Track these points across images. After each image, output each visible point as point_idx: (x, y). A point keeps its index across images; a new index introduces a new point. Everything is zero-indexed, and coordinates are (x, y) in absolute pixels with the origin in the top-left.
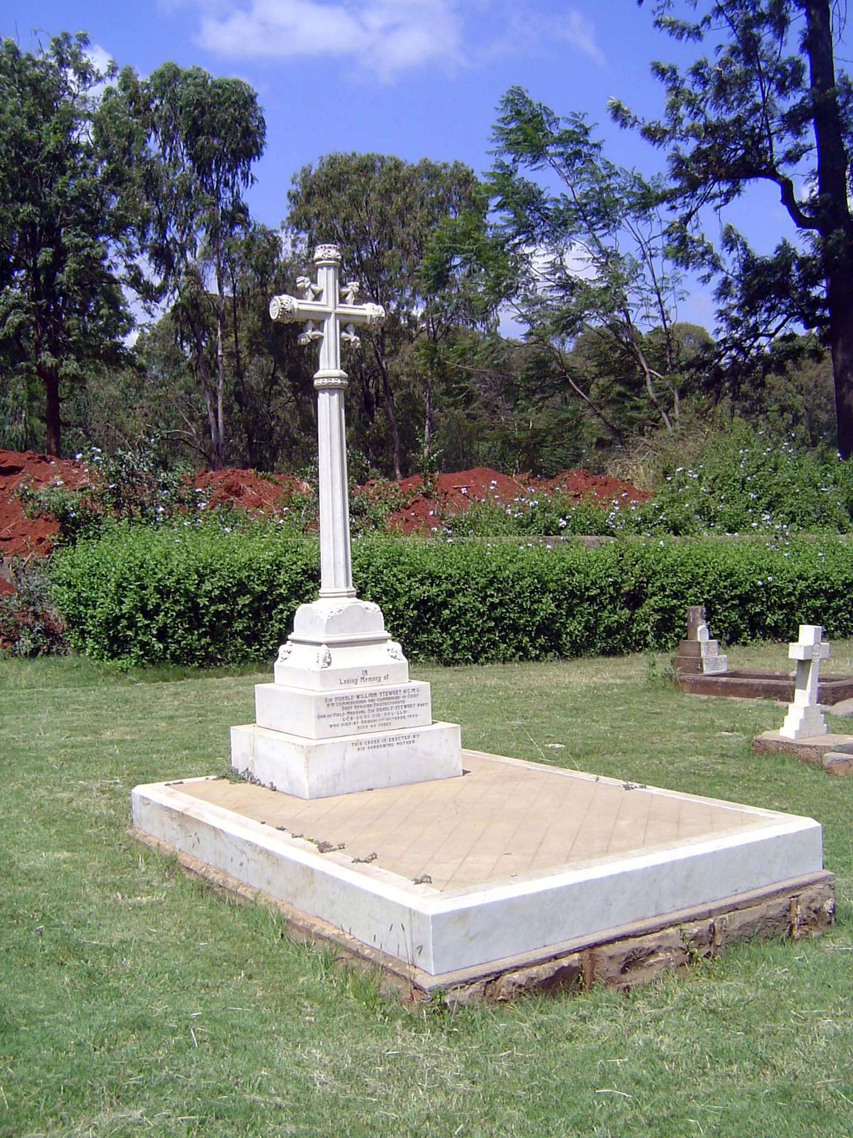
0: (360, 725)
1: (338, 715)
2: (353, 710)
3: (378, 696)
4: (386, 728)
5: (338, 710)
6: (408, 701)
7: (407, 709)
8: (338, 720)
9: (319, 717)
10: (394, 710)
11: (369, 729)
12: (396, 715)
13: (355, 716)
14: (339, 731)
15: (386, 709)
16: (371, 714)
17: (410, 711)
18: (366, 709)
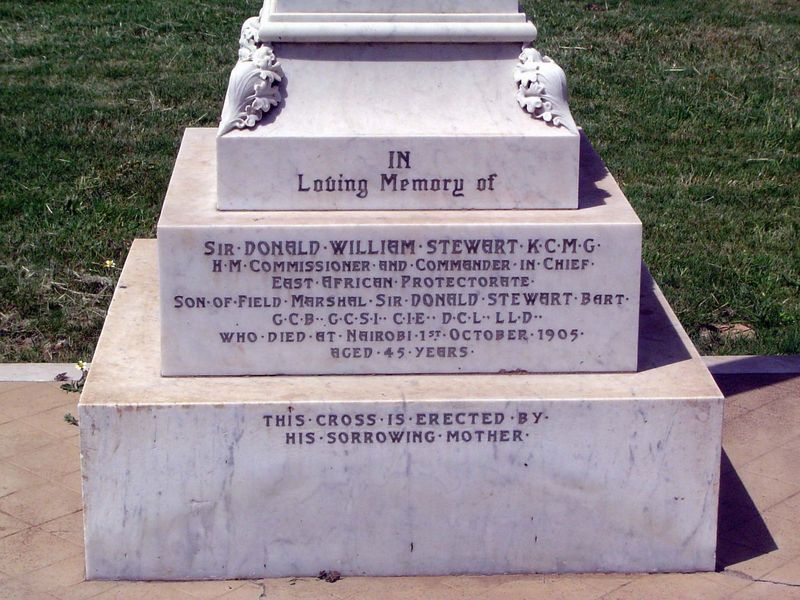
0: (341, 343)
1: (255, 302)
2: (317, 290)
3: (422, 252)
4: (446, 364)
5: (257, 284)
6: (543, 280)
7: (538, 308)
8: (256, 320)
9: (180, 302)
10: (482, 308)
11: (378, 362)
12: (490, 325)
13: (322, 312)
14: (257, 354)
15: (452, 299)
16: (387, 311)
17: (550, 316)
18: (368, 294)
